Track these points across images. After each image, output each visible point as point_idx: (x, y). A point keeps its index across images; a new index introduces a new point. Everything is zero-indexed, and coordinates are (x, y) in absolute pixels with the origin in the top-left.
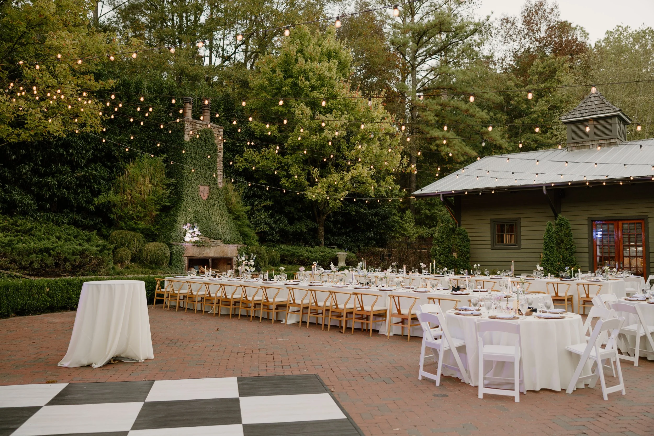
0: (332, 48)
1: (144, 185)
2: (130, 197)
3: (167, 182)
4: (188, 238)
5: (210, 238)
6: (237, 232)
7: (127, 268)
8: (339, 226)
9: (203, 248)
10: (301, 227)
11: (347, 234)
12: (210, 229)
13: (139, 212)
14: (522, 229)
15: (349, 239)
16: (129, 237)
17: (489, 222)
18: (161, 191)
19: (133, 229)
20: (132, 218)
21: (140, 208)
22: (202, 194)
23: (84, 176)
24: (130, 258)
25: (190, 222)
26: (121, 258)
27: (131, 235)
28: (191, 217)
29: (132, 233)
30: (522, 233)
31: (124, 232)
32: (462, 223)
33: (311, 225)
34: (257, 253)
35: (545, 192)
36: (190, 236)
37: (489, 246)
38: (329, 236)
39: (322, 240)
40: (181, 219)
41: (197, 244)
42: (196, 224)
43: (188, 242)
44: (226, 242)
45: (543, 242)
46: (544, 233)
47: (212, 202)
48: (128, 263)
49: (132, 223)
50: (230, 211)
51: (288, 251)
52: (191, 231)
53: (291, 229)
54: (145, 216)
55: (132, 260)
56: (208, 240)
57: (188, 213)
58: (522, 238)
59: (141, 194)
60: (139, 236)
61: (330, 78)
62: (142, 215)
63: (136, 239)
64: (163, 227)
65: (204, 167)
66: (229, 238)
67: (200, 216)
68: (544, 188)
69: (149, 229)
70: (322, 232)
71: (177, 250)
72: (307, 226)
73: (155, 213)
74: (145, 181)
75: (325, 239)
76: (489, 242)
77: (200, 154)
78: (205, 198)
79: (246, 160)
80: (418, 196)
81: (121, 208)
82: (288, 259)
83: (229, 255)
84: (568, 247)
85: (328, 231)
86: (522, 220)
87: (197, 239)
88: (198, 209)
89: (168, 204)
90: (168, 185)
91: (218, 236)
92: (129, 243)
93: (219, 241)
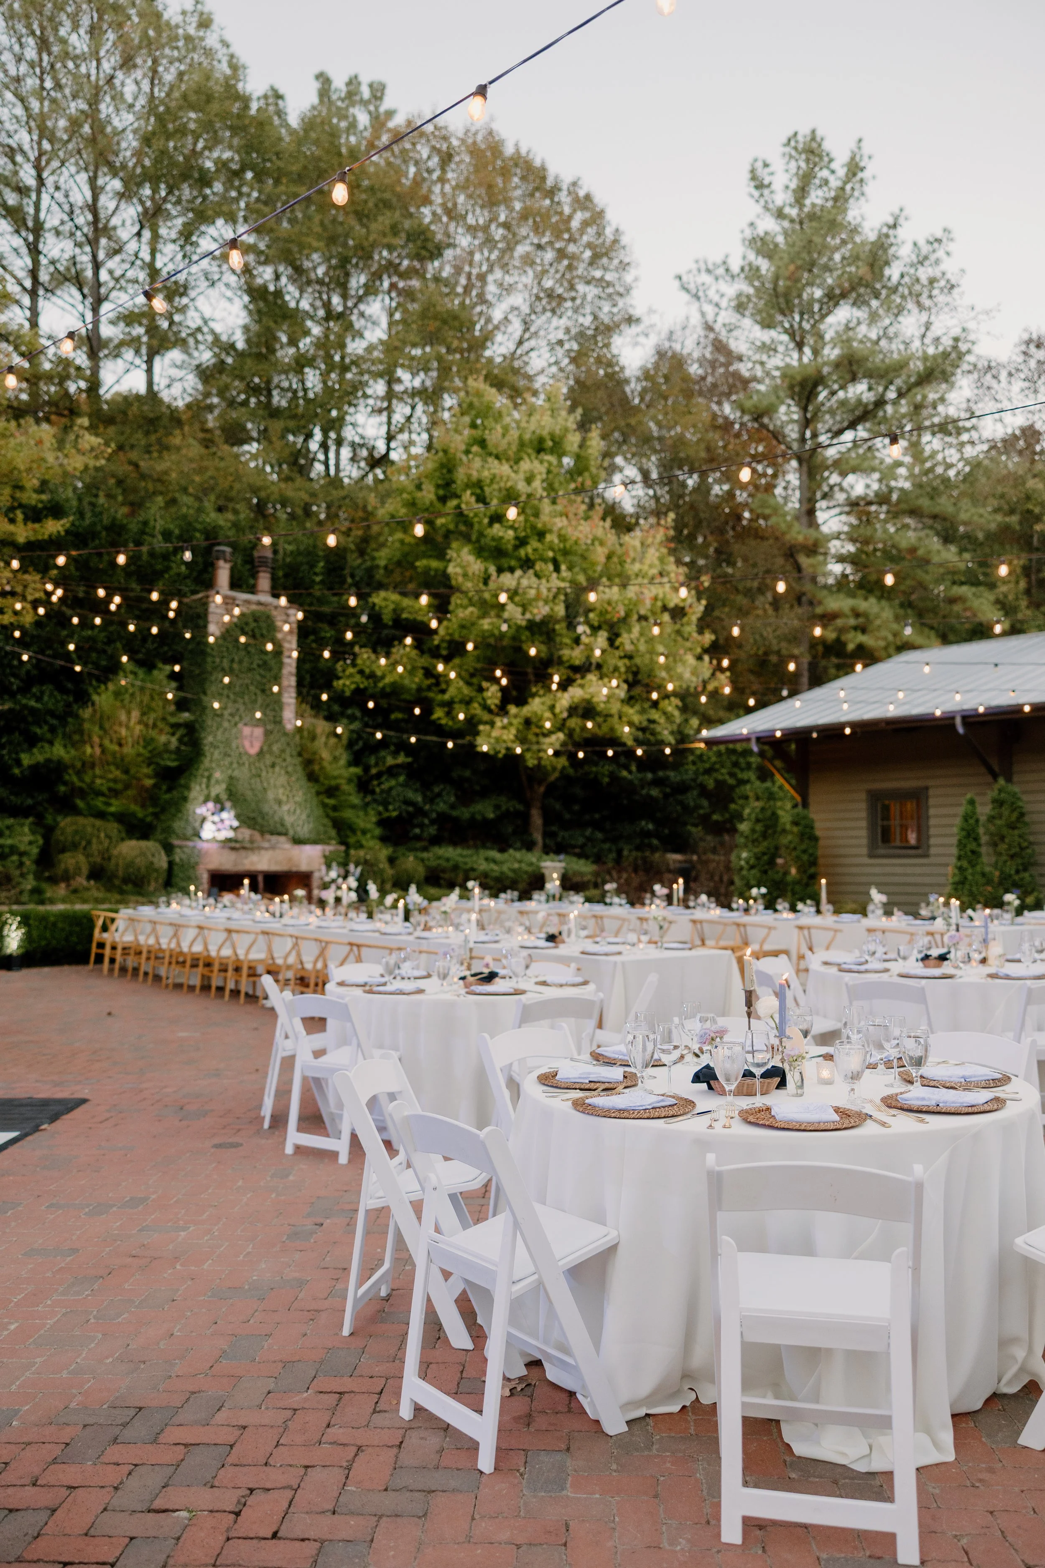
0: (545, 433)
1: (128, 727)
2: (98, 751)
3: (173, 720)
4: (208, 832)
5: (262, 833)
6: (326, 821)
7: (75, 891)
8: (576, 807)
9: (243, 853)
10: (486, 809)
11: (597, 826)
12: (263, 815)
13: (115, 781)
14: (932, 811)
15: (599, 835)
16: (89, 829)
17: (863, 796)
18: (163, 739)
19: (101, 815)
20: (99, 793)
21: (117, 773)
22: (247, 744)
23: (10, 710)
24: (85, 870)
25: (217, 800)
26: (66, 871)
27: (93, 826)
28: (218, 789)
29: (98, 823)
30: (932, 822)
31: (81, 820)
32: (812, 799)
33: (509, 804)
34: (366, 862)
35: (961, 730)
36: (213, 827)
37: (864, 851)
38: (554, 828)
39: (538, 837)
40: (196, 791)
41: (231, 845)
42: (228, 804)
43: (207, 841)
44: (298, 841)
45: (954, 841)
46: (958, 821)
47: (268, 759)
48: (81, 881)
49: (99, 803)
50: (312, 777)
51: (448, 860)
52: (216, 818)
53: (464, 813)
54: (127, 787)
55: (90, 877)
56: (257, 836)
57: (213, 781)
58: (932, 831)
59: (120, 745)
60: (113, 827)
61: (529, 496)
62: (119, 786)
63: (102, 835)
64: (163, 810)
65: (252, 688)
66: (304, 831)
67: (242, 787)
68: (958, 721)
69: (133, 814)
70: (537, 819)
71: (184, 857)
72: (497, 807)
73: (149, 782)
74: (129, 719)
75: (546, 834)
76: (864, 841)
77: (241, 662)
78: (254, 750)
79: (361, 672)
80: (709, 742)
81: (78, 773)
82: (447, 876)
83: (304, 867)
84: (1013, 851)
85: (549, 817)
86: (931, 792)
87: (230, 834)
88: (236, 773)
89: (174, 764)
90: (175, 726)
91: (280, 829)
92: (89, 843)
93: (282, 839)
